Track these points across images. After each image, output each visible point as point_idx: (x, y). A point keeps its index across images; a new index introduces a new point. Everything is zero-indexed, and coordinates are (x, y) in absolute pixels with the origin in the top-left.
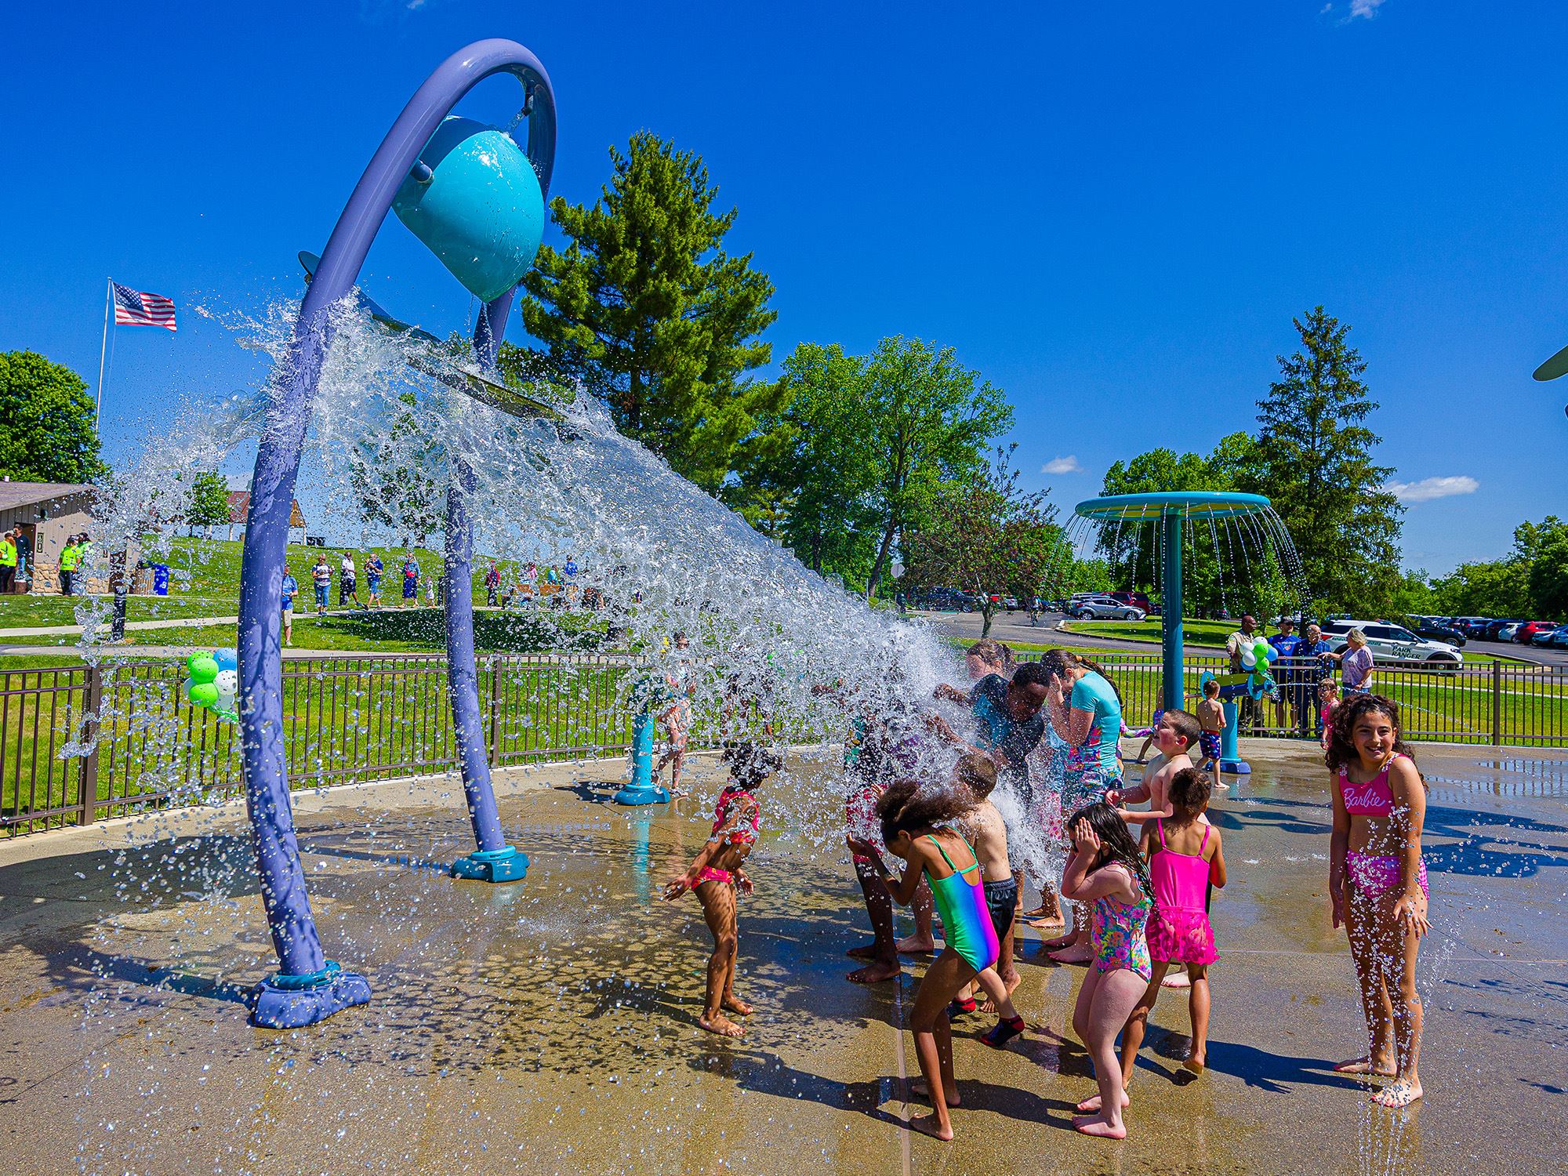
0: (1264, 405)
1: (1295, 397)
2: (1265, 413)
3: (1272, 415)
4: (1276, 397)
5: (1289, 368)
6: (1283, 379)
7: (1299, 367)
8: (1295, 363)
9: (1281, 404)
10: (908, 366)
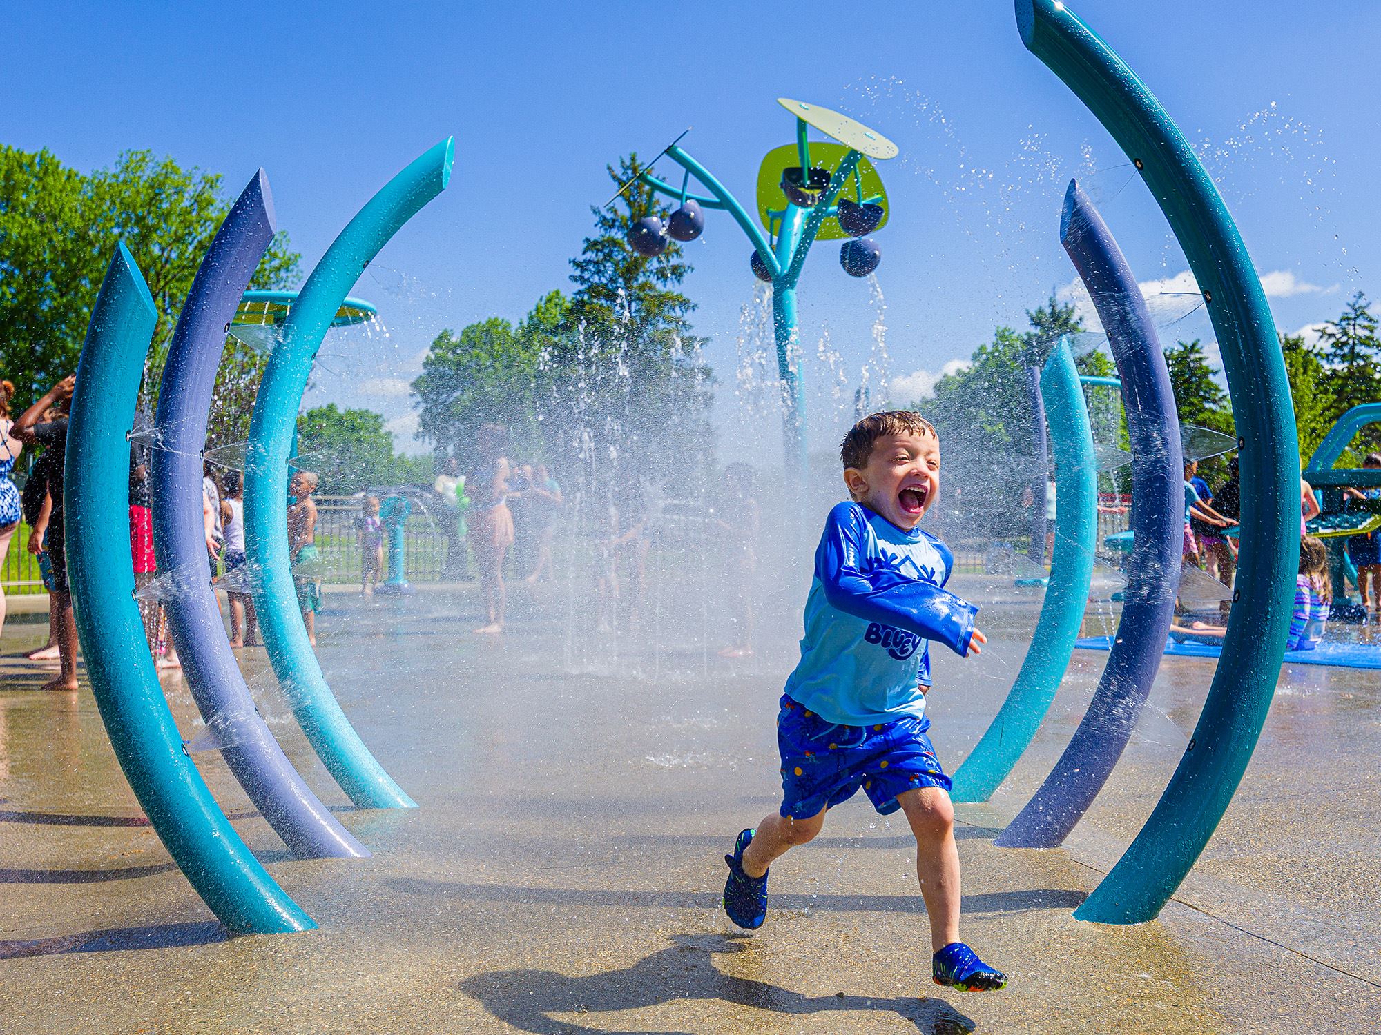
0: (577, 264)
1: (609, 256)
2: (578, 273)
3: (586, 275)
4: (591, 255)
5: (604, 221)
6: (596, 234)
7: (614, 221)
8: (609, 216)
9: (596, 263)
10: (156, 188)
